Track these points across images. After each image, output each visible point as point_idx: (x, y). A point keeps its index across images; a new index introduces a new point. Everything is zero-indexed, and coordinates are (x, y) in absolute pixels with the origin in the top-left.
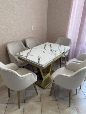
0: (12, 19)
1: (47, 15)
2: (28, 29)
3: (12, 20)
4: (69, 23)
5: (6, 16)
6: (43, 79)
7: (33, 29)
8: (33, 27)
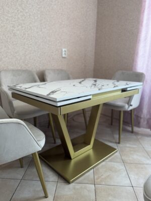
0: (19, 25)
1: (95, 32)
2: (53, 52)
3: (20, 27)
4: (140, 40)
5: (6, 17)
6: (72, 157)
7: (63, 53)
8: (63, 50)
